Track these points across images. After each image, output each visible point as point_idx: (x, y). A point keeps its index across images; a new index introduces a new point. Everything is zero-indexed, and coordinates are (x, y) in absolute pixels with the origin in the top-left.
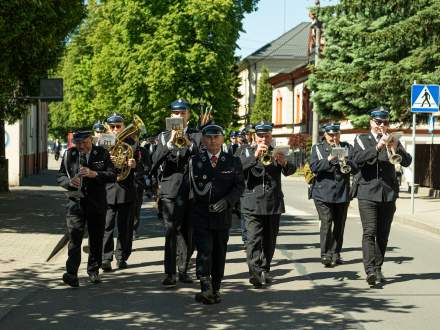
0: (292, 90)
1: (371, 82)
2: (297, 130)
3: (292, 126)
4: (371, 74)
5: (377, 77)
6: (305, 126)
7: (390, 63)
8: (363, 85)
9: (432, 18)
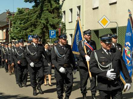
0: (3, 31)
1: (21, 34)
2: (4, 41)
3: (3, 40)
4: (21, 32)
5: (22, 33)
6: (6, 40)
7: (25, 31)
8: (20, 35)
9: (32, 23)
